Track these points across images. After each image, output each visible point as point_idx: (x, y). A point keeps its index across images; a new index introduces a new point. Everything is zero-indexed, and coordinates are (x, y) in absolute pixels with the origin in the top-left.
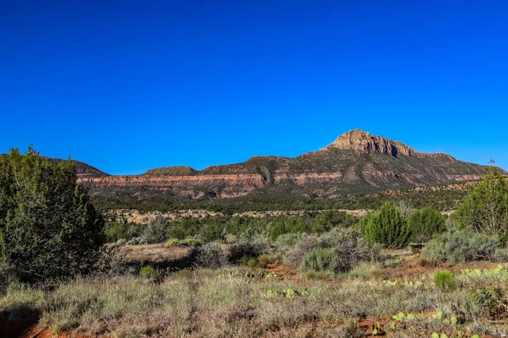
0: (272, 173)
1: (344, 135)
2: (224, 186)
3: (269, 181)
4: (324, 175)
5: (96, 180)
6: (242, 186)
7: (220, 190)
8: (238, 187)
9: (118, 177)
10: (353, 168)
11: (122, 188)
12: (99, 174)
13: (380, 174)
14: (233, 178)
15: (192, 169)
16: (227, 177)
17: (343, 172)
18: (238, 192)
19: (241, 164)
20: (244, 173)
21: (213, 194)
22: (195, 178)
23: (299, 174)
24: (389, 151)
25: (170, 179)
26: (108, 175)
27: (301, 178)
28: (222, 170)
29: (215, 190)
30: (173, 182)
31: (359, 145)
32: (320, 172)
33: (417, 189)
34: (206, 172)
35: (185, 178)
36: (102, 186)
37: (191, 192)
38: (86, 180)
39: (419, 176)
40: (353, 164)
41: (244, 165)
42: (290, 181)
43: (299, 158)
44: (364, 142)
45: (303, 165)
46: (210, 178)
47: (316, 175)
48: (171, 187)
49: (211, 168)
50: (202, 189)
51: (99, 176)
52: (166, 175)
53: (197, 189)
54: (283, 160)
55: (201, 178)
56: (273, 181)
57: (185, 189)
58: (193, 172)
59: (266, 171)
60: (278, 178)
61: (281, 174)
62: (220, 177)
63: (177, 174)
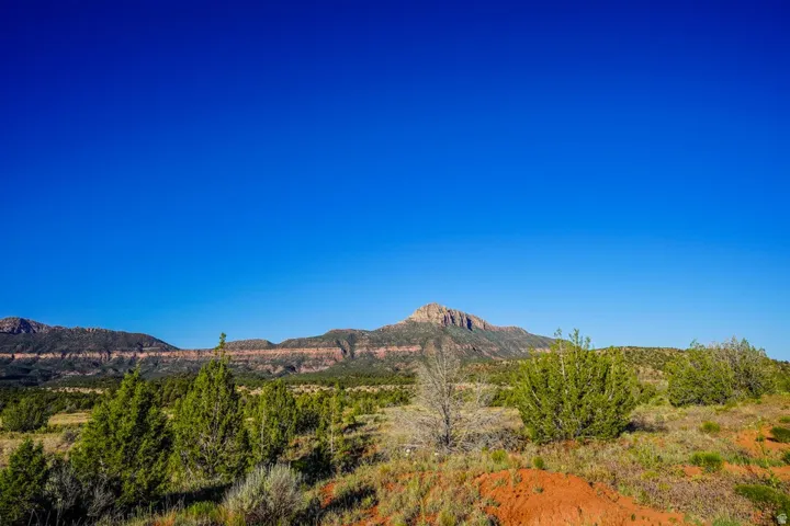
0: (352, 347)
1: (422, 308)
2: (303, 360)
3: (349, 354)
4: (404, 348)
5: (164, 354)
6: (322, 360)
7: (299, 364)
8: (318, 361)
9: (188, 351)
10: (432, 341)
11: (193, 362)
12: (168, 348)
13: (458, 347)
14: (312, 351)
15: (269, 343)
16: (306, 351)
17: (423, 345)
18: (317, 365)
19: (320, 337)
20: (324, 346)
21: (293, 369)
22: (272, 352)
23: (379, 347)
24: (466, 325)
25: (247, 352)
26: (178, 350)
27: (381, 352)
28: (300, 343)
29: (294, 364)
30: (249, 356)
31: (436, 319)
32: (399, 345)
33: (505, 362)
34: (284, 346)
35: (262, 352)
36: (170, 361)
37: (270, 367)
38: (152, 354)
39: (495, 349)
40: (432, 337)
41: (323, 338)
42: (371, 355)
43: (378, 331)
44: (441, 316)
45: (381, 337)
46: (288, 351)
47: (395, 349)
48: (247, 361)
49: (290, 341)
50: (281, 363)
51: (167, 350)
52: (241, 348)
53: (275, 364)
54: (362, 333)
55: (280, 352)
56: (353, 355)
57: (262, 363)
58: (271, 346)
59: (345, 343)
60: (358, 351)
61: (361, 347)
62: (298, 351)
63: (254, 348)
